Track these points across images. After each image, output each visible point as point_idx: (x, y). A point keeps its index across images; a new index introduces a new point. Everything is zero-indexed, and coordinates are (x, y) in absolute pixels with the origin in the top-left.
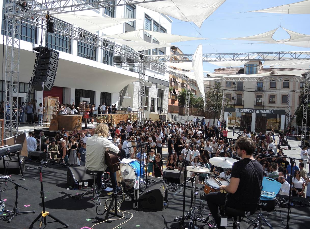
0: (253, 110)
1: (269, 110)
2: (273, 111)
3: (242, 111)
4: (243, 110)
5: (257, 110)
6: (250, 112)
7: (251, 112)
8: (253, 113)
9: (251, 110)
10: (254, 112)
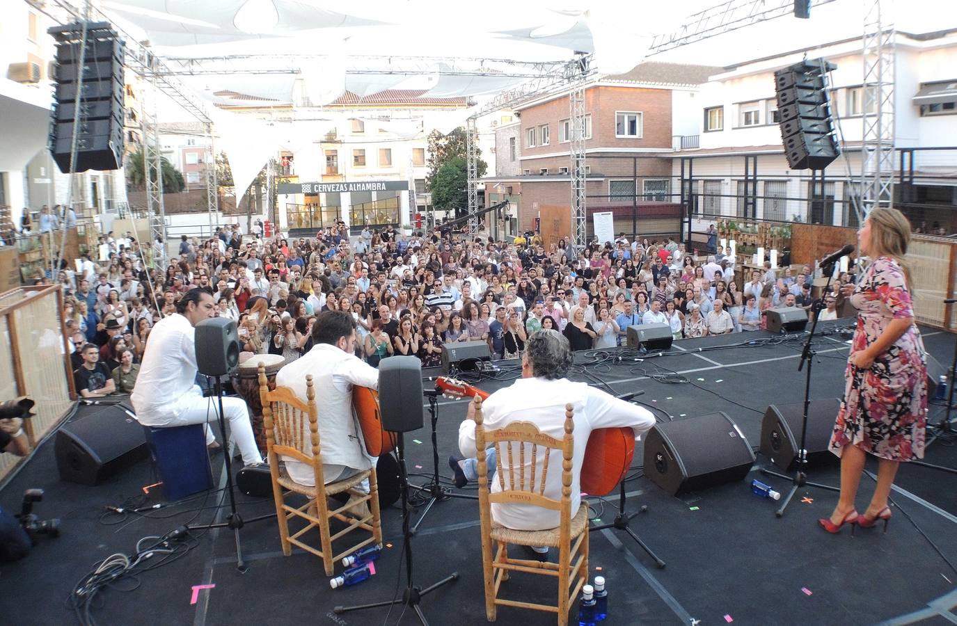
0: (342, 185)
1: (376, 183)
2: (383, 184)
3: (317, 188)
4: (320, 188)
5: (351, 185)
6: (337, 190)
7: (339, 189)
8: (342, 191)
9: (338, 185)
10: (345, 189)
